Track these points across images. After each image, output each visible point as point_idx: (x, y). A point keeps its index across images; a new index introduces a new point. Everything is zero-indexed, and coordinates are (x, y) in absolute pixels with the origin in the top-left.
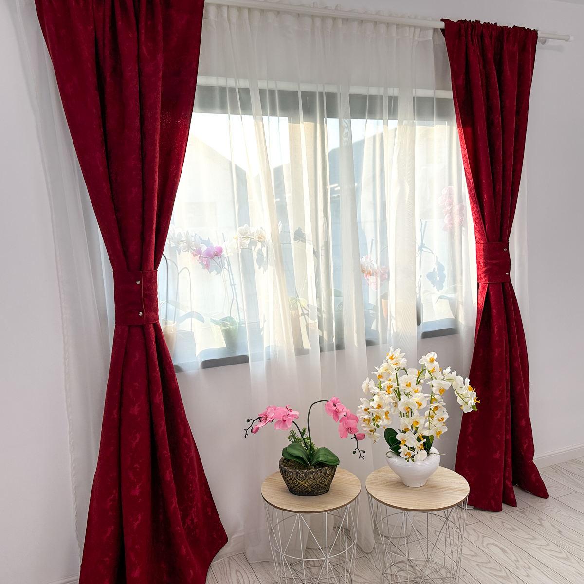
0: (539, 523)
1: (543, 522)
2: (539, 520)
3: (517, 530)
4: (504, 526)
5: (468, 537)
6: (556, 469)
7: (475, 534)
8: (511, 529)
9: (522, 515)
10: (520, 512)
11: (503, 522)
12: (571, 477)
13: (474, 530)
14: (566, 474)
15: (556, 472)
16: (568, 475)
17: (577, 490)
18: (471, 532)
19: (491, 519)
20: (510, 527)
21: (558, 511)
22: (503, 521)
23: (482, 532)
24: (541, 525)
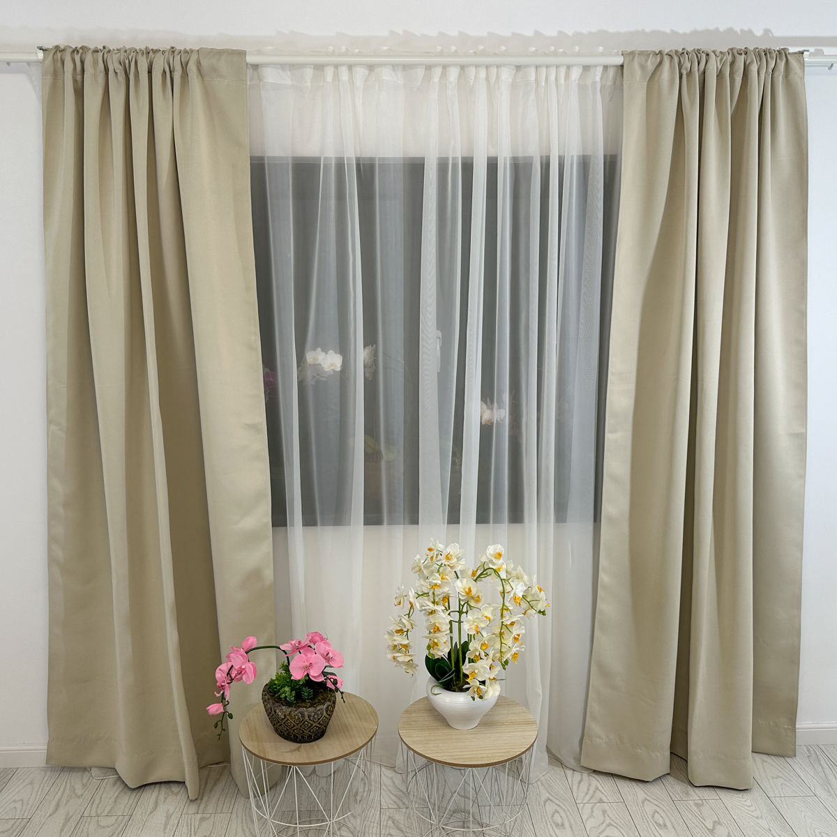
0: (710, 827)
1: (718, 827)
2: (715, 822)
3: (667, 829)
4: (653, 817)
5: (587, 820)
6: (812, 752)
7: (602, 818)
8: (659, 825)
9: (696, 809)
10: (696, 805)
11: (656, 812)
12: (828, 771)
13: (604, 812)
14: (823, 762)
15: (808, 757)
16: (825, 766)
17: (820, 792)
18: (598, 813)
19: (643, 803)
20: (661, 821)
21: (757, 818)
22: (658, 809)
23: (613, 818)
24: (712, 831)
